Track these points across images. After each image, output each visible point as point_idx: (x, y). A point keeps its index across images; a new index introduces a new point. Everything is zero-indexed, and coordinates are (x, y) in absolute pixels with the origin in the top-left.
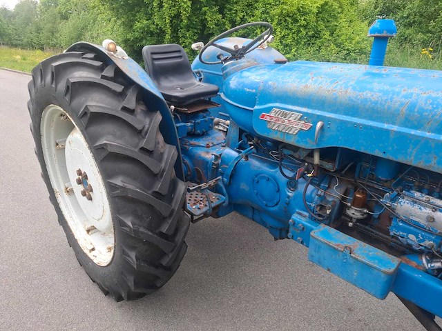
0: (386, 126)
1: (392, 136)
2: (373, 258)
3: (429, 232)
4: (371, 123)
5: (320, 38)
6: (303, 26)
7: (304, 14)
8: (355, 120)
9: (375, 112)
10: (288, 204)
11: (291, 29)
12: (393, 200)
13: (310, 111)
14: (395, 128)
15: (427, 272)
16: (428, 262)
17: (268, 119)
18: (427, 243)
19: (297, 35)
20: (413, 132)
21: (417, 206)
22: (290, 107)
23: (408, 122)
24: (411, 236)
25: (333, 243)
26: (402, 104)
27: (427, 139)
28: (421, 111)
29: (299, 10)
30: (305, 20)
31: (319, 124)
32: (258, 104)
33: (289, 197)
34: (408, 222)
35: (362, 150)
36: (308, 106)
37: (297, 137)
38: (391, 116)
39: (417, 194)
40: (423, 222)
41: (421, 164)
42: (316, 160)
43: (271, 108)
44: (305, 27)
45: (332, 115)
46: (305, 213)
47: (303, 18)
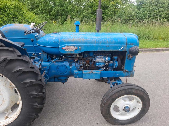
0: (93, 45)
1: (95, 47)
2: (96, 72)
3: (103, 63)
4: (91, 45)
5: (18, 18)
6: (10, 13)
7: (8, 8)
8: (87, 45)
9: (91, 43)
10: (71, 70)
11: (4, 15)
12: (96, 59)
13: (76, 45)
14: (95, 45)
15: (103, 70)
16: (103, 69)
17: (65, 49)
18: (102, 65)
19: (8, 17)
20: (98, 45)
21: (99, 59)
22: (71, 45)
23: (97, 43)
24: (100, 65)
25: (88, 73)
26: (95, 40)
27: (101, 46)
28: (99, 41)
29: (5, 7)
30: (10, 11)
31: (80, 47)
32: (60, 45)
33: (71, 68)
34: (99, 63)
35: (90, 51)
36: (75, 44)
37: (74, 52)
38: (94, 43)
39: (99, 57)
40: (101, 61)
41: (101, 50)
42: (78, 56)
43: (65, 46)
44: (11, 14)
45: (82, 45)
46: (76, 70)
47: (9, 10)
